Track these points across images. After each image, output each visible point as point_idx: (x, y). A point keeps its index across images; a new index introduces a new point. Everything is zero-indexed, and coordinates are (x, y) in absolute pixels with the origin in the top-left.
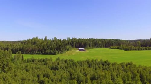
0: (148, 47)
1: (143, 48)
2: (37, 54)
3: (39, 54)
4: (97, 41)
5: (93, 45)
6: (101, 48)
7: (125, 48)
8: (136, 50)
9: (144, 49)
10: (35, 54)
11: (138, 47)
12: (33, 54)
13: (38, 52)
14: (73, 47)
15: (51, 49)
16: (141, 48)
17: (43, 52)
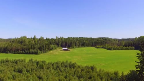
0: (130, 47)
1: (126, 47)
2: (20, 53)
3: (22, 53)
4: (84, 41)
5: (79, 44)
6: (87, 47)
7: (108, 47)
8: (118, 49)
9: (126, 49)
10: (18, 53)
11: (121, 47)
12: (16, 54)
13: (21, 52)
14: (59, 47)
15: (34, 49)
16: (123, 48)
17: (26, 52)
